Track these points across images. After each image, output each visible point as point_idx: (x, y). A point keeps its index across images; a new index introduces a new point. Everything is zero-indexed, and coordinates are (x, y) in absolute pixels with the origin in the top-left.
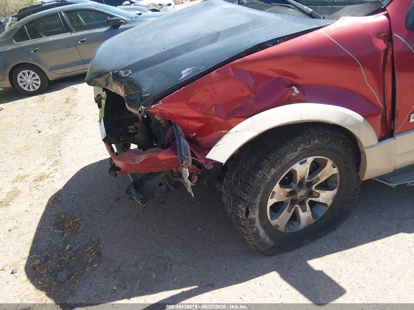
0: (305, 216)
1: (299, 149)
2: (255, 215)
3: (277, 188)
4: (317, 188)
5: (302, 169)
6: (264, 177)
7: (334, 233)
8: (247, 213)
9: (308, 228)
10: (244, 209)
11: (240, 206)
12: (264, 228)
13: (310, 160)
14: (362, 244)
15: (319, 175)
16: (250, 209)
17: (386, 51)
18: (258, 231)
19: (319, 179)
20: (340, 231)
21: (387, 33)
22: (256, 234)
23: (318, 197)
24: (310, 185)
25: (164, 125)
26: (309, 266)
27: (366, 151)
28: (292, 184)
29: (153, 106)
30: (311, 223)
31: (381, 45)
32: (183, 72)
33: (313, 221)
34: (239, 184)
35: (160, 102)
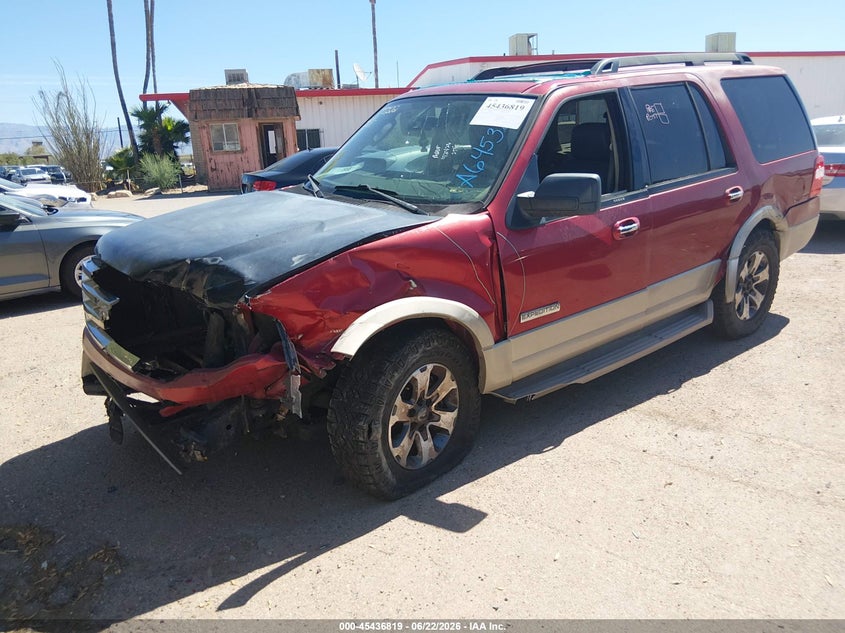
0: (426, 446)
1: (420, 350)
2: (378, 435)
3: (399, 401)
4: (437, 408)
5: (422, 378)
6: (387, 384)
7: (460, 467)
8: (370, 432)
9: (431, 463)
10: (366, 426)
11: (361, 424)
12: (386, 457)
13: (430, 367)
14: (494, 470)
15: (438, 389)
16: (373, 426)
17: (492, 248)
18: (380, 459)
19: (438, 395)
20: (466, 464)
21: (490, 230)
22: (379, 465)
23: (438, 420)
24: (429, 403)
25: (248, 333)
26: (441, 503)
27: (485, 354)
28: (412, 400)
29: (259, 296)
30: (433, 458)
31: (487, 241)
32: (294, 259)
33: (435, 455)
34: (357, 396)
35: (269, 291)
